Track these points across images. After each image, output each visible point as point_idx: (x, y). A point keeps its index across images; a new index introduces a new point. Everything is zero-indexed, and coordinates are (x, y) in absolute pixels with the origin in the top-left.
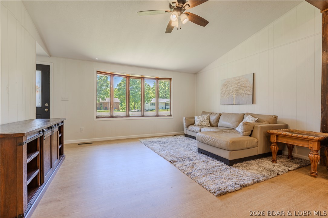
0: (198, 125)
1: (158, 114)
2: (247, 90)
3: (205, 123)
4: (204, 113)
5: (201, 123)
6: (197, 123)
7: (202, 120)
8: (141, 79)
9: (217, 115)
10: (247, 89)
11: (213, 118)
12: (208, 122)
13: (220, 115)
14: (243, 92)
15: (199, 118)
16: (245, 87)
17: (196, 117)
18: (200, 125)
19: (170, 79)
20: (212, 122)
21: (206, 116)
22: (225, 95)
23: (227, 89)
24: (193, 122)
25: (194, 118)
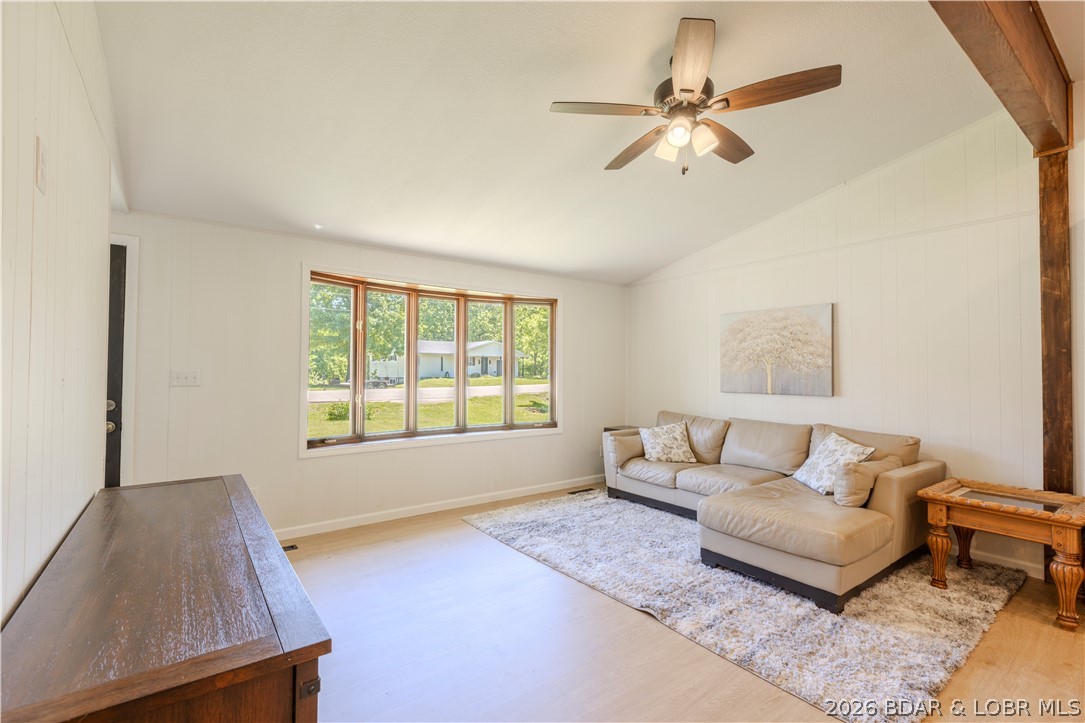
0: (659, 460)
1: (512, 419)
2: (812, 354)
3: (680, 452)
4: (666, 417)
5: (666, 451)
6: (652, 452)
7: (669, 443)
8: (458, 300)
9: (718, 427)
10: (811, 349)
11: (703, 437)
12: (686, 447)
13: (728, 425)
14: (800, 359)
15: (656, 435)
16: (806, 343)
17: (645, 433)
18: (664, 458)
19: (553, 303)
20: (700, 449)
21: (678, 430)
22: (738, 363)
23: (744, 345)
24: (638, 450)
25: (638, 433)
